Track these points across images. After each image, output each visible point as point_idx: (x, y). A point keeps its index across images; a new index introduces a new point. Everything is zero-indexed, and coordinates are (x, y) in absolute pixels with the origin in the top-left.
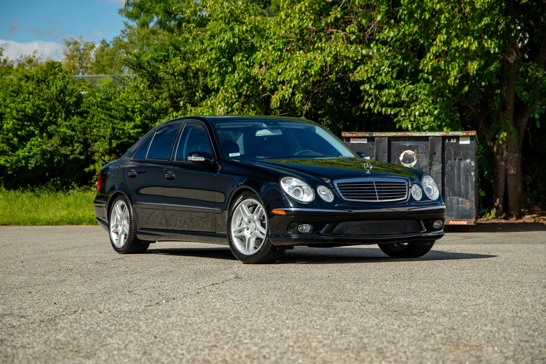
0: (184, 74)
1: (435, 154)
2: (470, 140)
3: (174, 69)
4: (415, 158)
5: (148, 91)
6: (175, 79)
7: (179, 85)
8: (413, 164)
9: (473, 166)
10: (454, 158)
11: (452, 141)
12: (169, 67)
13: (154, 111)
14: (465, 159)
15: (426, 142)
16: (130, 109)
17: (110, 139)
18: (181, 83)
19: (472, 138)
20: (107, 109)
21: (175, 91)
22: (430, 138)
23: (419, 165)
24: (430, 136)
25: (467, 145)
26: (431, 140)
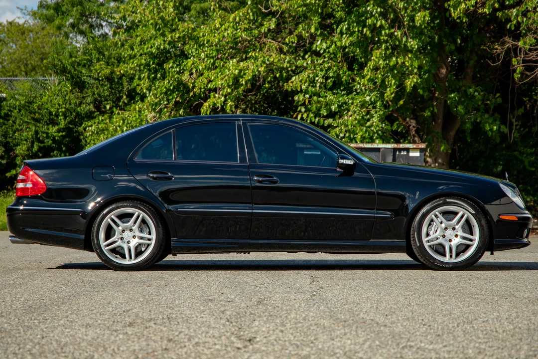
0: (109, 79)
2: (420, 152)
3: (98, 74)
5: (71, 95)
6: (99, 84)
7: (104, 90)
11: (402, 153)
12: (93, 71)
13: (78, 114)
15: (377, 153)
16: (54, 113)
17: (33, 143)
18: (106, 88)
19: (421, 150)
20: (31, 112)
21: (99, 95)
22: (381, 150)
24: (382, 148)
25: (417, 157)
26: (383, 151)
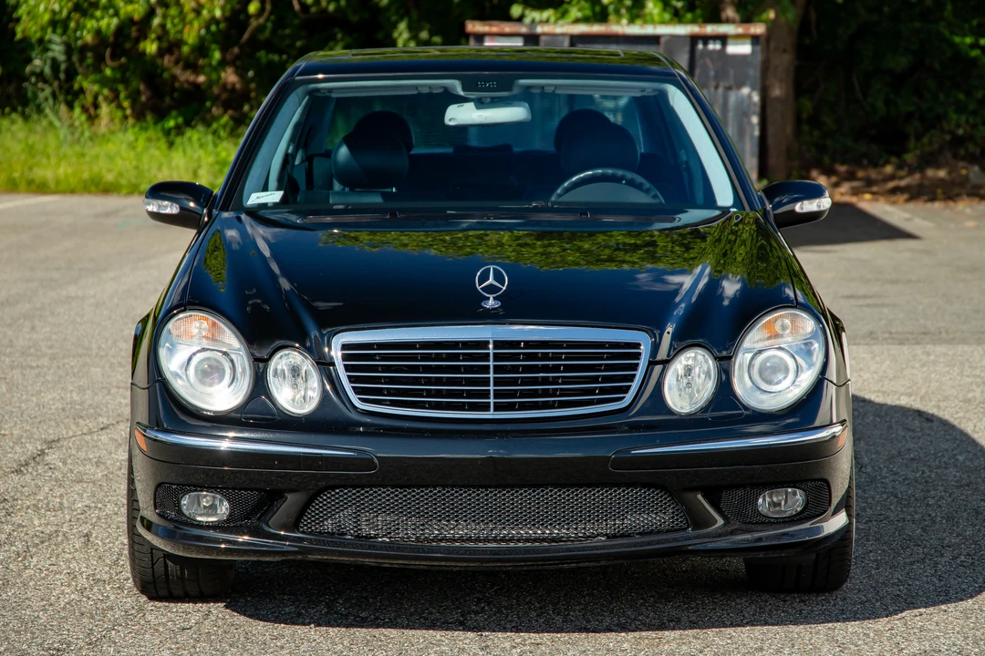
2: (752, 44)
9: (755, 104)
10: (714, 84)
11: (711, 47)
14: (740, 86)
15: (653, 48)
19: (755, 39)
22: (663, 40)
24: (664, 35)
25: (743, 57)
26: (667, 42)
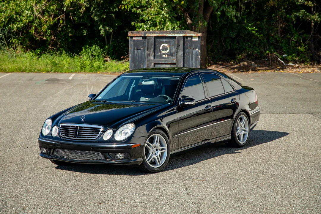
1: (179, 46)
2: (198, 38)
4: (168, 48)
8: (168, 51)
9: (199, 53)
10: (189, 48)
11: (188, 39)
14: (196, 49)
15: (174, 39)
19: (199, 37)
23: (170, 52)
24: (177, 36)
25: (196, 41)
26: (177, 38)
